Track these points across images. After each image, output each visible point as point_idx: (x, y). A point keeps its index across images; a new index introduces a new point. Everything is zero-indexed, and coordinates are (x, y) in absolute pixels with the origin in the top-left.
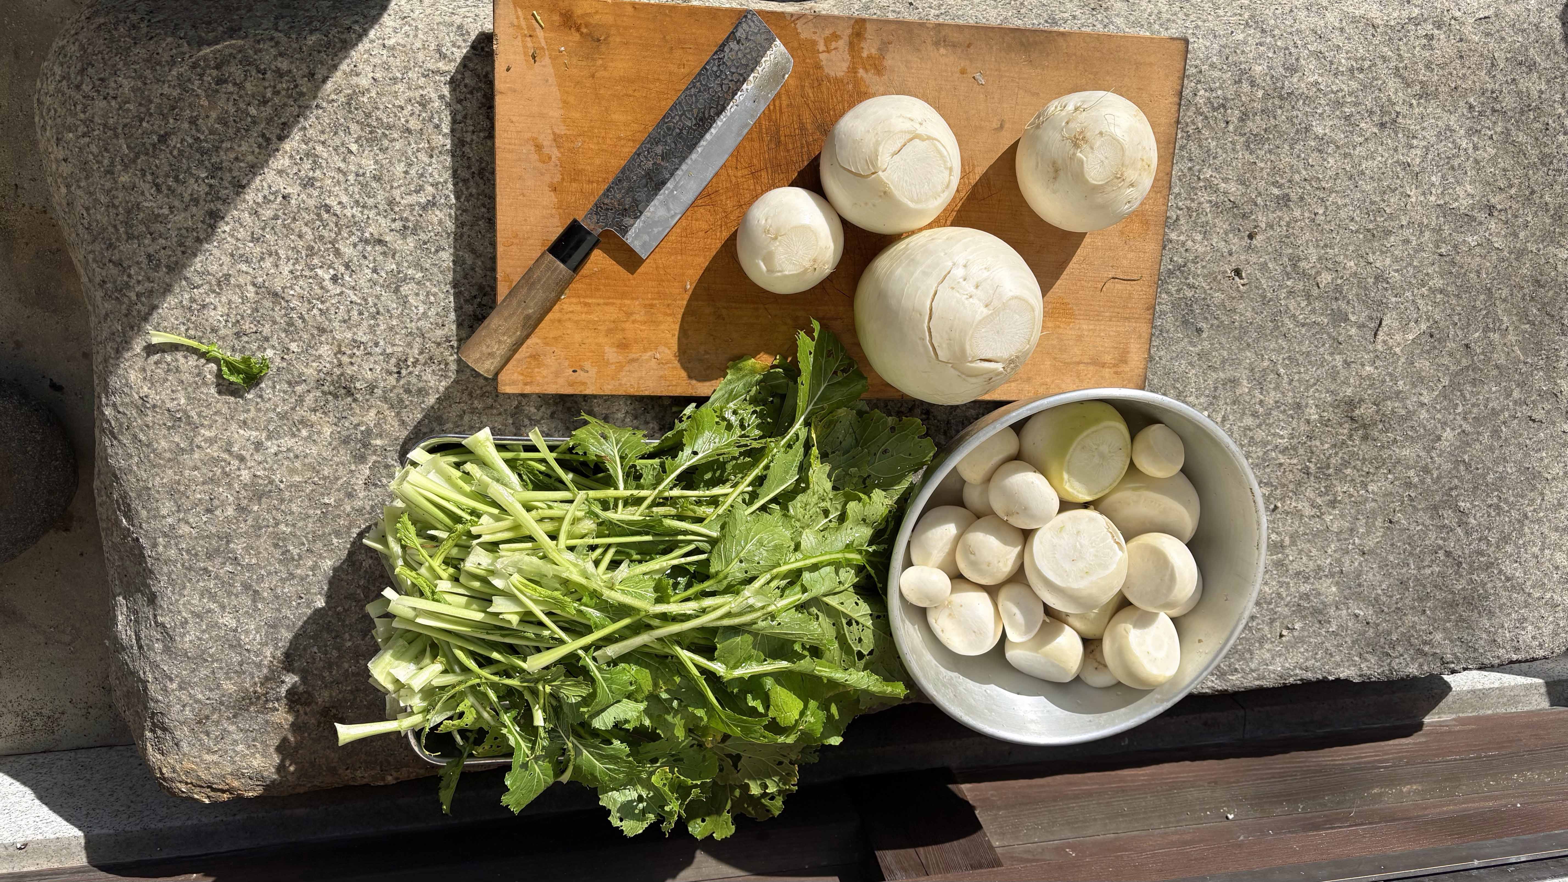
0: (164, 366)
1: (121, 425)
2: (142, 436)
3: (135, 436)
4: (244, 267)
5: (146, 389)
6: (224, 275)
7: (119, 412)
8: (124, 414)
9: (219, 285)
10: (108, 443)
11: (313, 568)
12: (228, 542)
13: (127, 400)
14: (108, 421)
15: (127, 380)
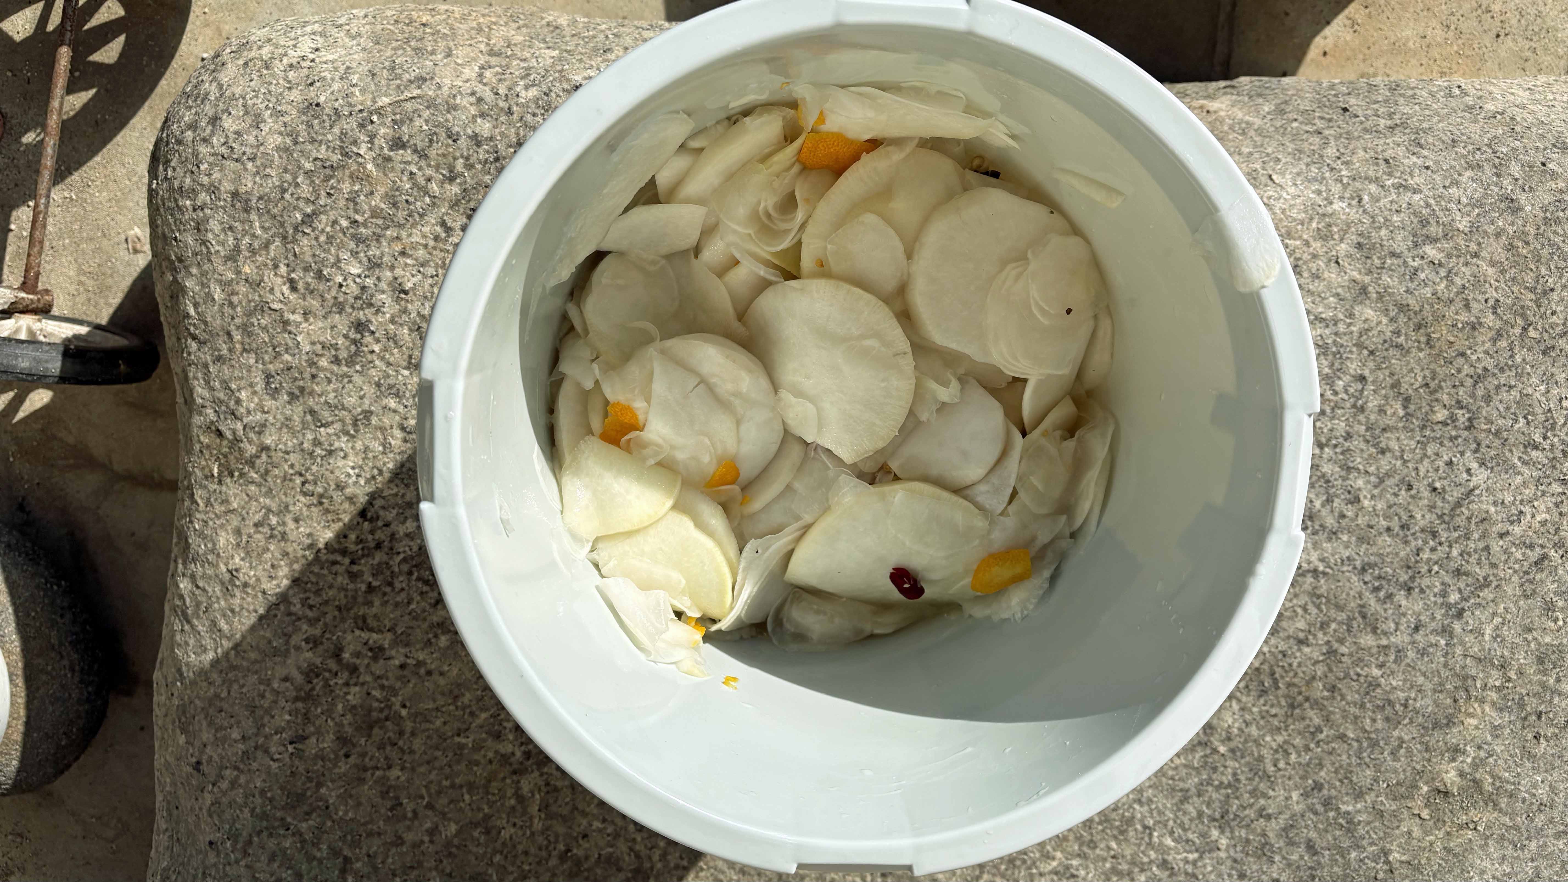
0: (266, 530)
1: (198, 604)
2: (223, 625)
3: (214, 623)
4: (392, 403)
5: (237, 560)
6: (364, 412)
7: (198, 587)
8: (204, 590)
9: (355, 423)
10: (177, 627)
11: (433, 832)
12: (319, 785)
13: (210, 572)
14: (181, 597)
15: (214, 544)
